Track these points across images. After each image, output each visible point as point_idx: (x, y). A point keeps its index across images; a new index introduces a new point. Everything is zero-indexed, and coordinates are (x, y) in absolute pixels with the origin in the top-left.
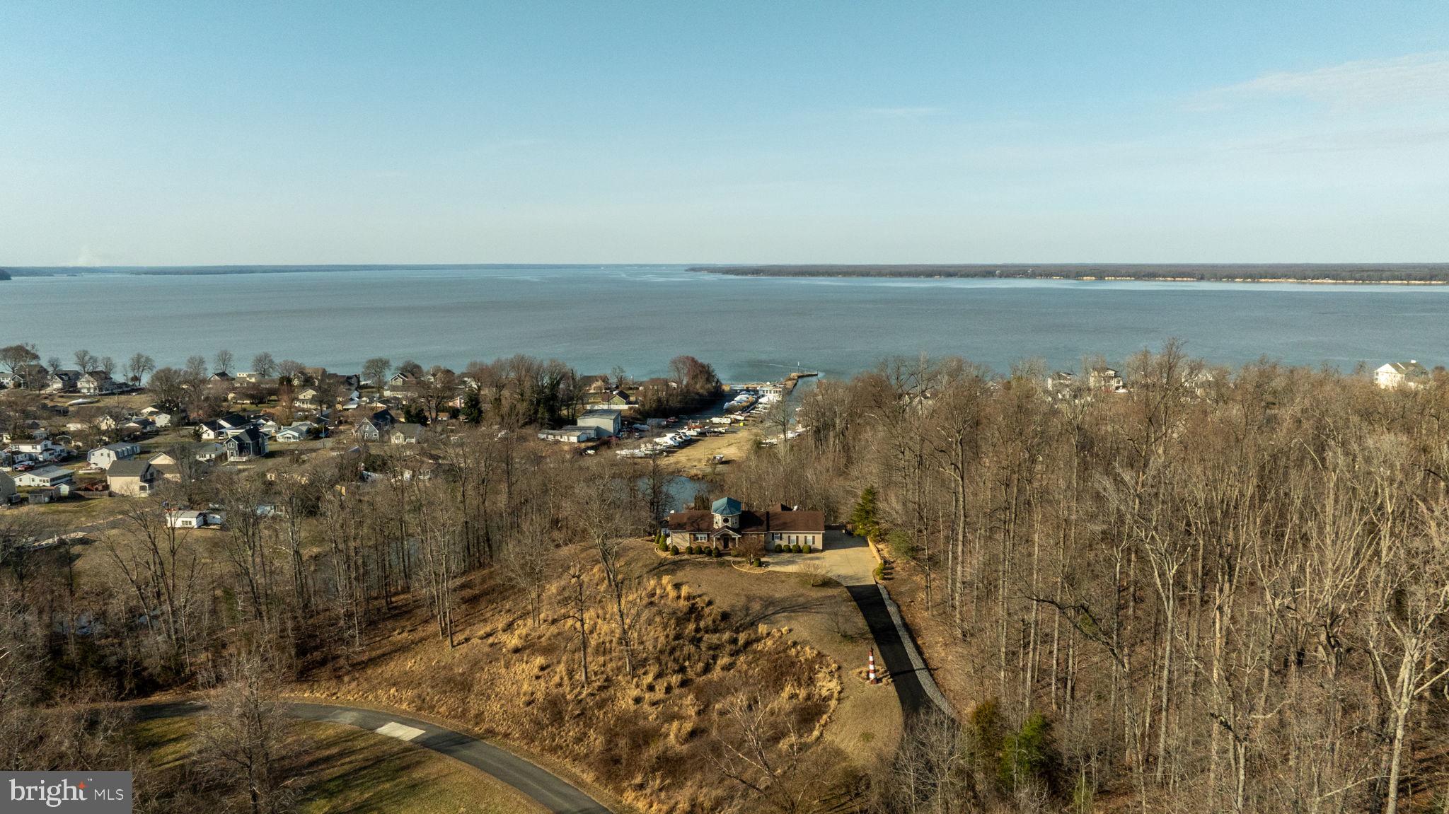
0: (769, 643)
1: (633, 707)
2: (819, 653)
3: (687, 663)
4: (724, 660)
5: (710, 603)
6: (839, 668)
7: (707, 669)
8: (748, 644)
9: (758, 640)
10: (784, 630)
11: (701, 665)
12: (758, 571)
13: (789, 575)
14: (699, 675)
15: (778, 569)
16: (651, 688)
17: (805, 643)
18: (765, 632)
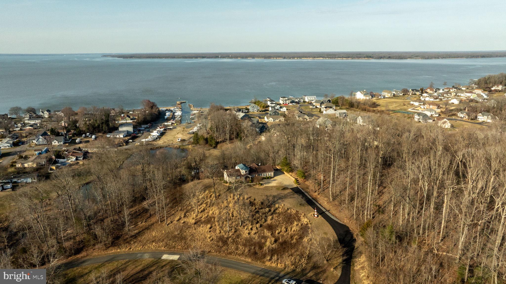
0: (280, 210)
1: (248, 236)
2: (296, 211)
3: (259, 220)
4: (270, 217)
5: (255, 200)
6: (305, 215)
7: (266, 220)
8: (274, 211)
9: (277, 209)
10: (283, 205)
11: (264, 220)
12: (262, 187)
13: (272, 187)
14: (264, 223)
15: (267, 185)
16: (251, 229)
17: (291, 208)
18: (278, 206)
